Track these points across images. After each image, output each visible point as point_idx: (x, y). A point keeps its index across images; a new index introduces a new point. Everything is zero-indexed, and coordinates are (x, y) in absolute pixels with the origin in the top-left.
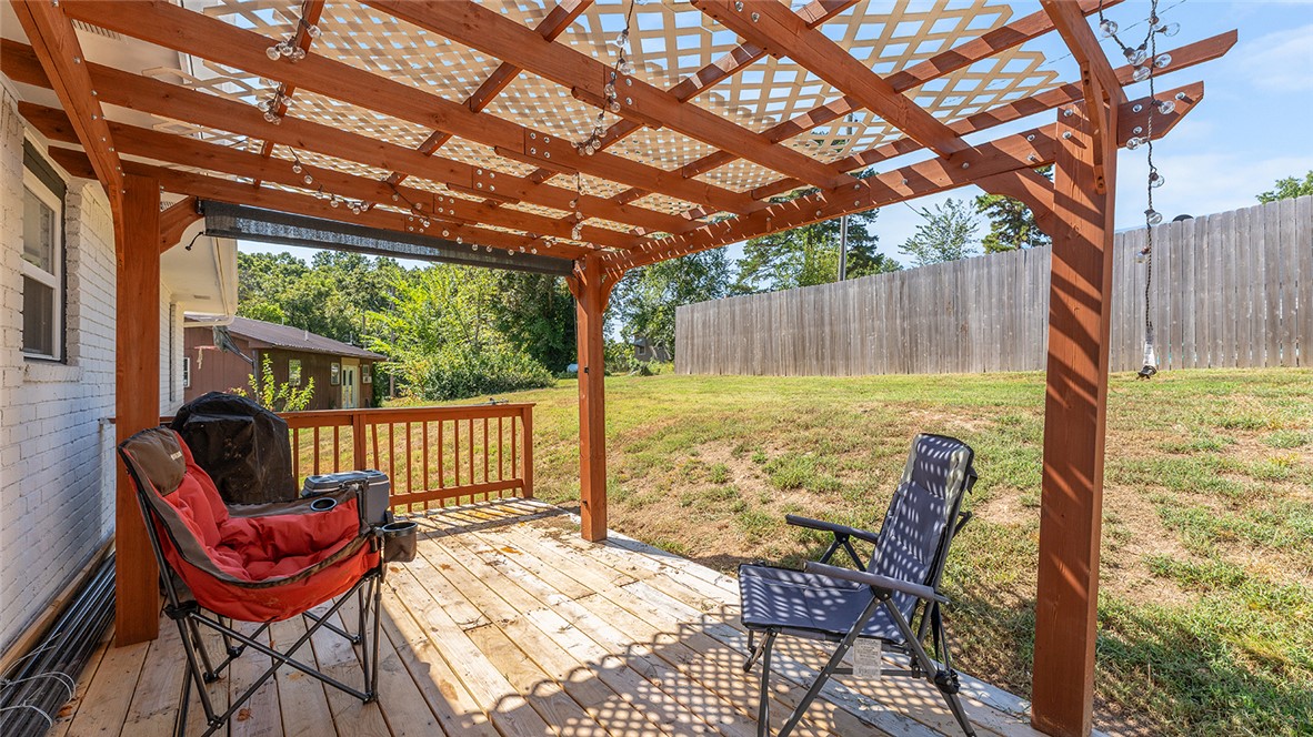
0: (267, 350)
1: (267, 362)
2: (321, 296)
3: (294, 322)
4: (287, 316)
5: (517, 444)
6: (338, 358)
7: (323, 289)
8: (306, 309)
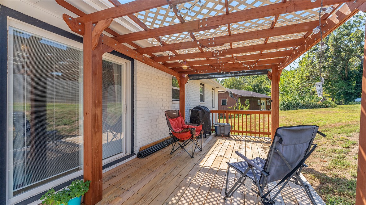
0: (239, 97)
1: (239, 100)
2: (261, 82)
3: (254, 91)
4: (253, 88)
5: (270, 121)
6: (260, 98)
7: (262, 80)
8: (257, 86)
